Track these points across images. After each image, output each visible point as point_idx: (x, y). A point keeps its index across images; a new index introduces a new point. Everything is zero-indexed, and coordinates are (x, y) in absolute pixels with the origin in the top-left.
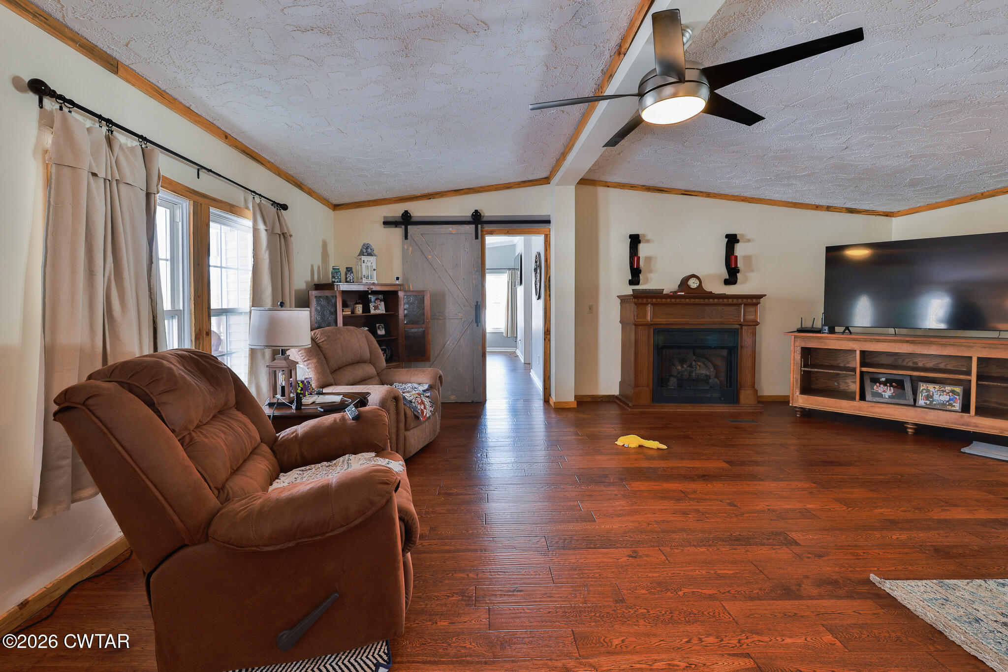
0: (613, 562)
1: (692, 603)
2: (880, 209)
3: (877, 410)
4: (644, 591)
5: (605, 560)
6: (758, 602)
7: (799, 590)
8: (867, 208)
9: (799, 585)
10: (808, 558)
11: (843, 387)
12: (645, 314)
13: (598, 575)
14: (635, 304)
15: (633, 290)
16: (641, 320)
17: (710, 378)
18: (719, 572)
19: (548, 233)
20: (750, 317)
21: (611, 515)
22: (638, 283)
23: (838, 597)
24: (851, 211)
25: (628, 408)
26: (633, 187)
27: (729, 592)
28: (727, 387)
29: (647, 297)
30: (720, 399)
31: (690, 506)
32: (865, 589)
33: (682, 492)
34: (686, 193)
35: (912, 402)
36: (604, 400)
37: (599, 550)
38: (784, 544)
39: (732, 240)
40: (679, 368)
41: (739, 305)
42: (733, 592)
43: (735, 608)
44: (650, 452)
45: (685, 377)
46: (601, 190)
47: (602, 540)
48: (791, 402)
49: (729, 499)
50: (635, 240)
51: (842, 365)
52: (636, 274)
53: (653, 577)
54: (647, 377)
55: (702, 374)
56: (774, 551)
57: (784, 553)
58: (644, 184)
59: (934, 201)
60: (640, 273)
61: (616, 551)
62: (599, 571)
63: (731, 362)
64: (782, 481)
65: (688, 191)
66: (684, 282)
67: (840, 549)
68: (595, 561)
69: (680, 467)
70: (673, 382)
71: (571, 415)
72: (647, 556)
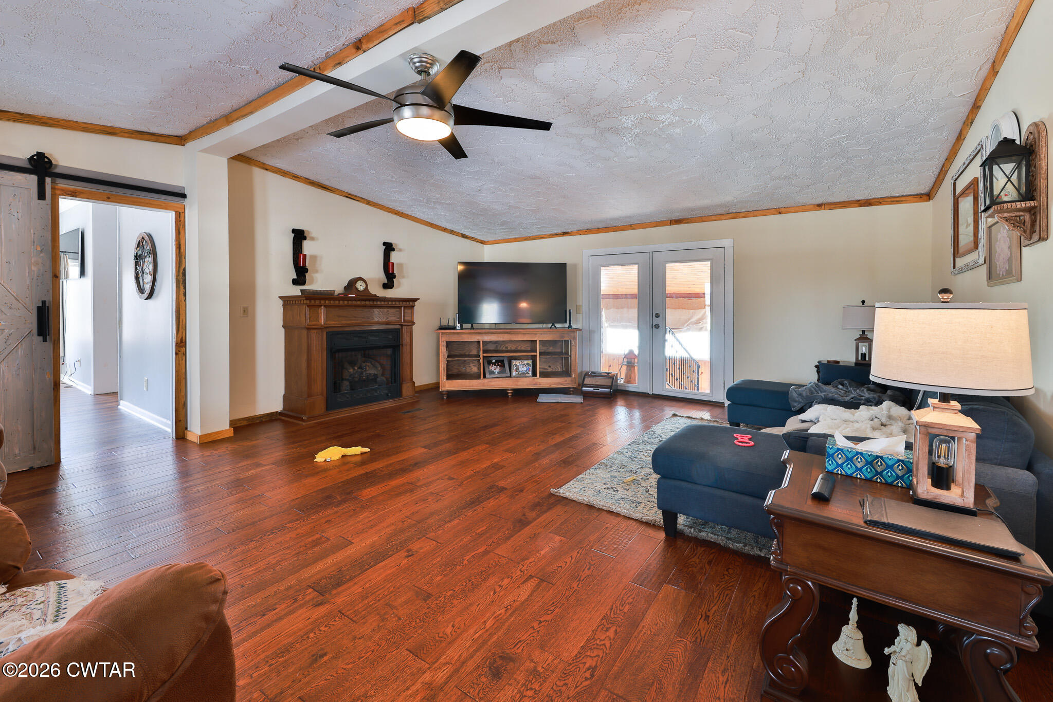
0: (397, 570)
1: (477, 564)
2: (479, 238)
3: (493, 383)
4: (439, 578)
5: (389, 572)
6: (512, 539)
7: (526, 518)
8: (472, 235)
9: (524, 515)
10: (517, 495)
11: (468, 370)
12: (318, 317)
13: (392, 588)
14: (308, 306)
15: (302, 291)
16: (313, 323)
17: (378, 377)
18: (478, 532)
19: (182, 210)
20: (408, 318)
21: (363, 530)
22: (304, 283)
23: (545, 512)
24: (464, 236)
25: (300, 422)
26: (296, 177)
27: (493, 542)
28: (392, 383)
29: (320, 299)
30: (388, 395)
31: (423, 492)
32: (552, 500)
33: (409, 483)
34: (349, 196)
35: (509, 375)
36: (264, 420)
37: (377, 567)
38: (499, 492)
39: (389, 248)
40: (351, 370)
41: (400, 307)
42: (495, 541)
43: (502, 550)
44: (353, 459)
45: (357, 379)
46: (257, 172)
47: (372, 557)
48: (440, 388)
49: (446, 475)
50: (299, 236)
51: (467, 354)
52: (301, 273)
53: (438, 562)
54: (320, 385)
55: (370, 374)
56: (497, 500)
57: (503, 498)
58: (308, 177)
59: (507, 237)
60: (307, 272)
61: (392, 559)
62: (391, 584)
63: (395, 359)
64: (469, 449)
65: (351, 195)
66: (352, 284)
67: (527, 482)
68: (380, 578)
69: (393, 463)
70: (346, 385)
71: (230, 447)
72: (421, 548)
